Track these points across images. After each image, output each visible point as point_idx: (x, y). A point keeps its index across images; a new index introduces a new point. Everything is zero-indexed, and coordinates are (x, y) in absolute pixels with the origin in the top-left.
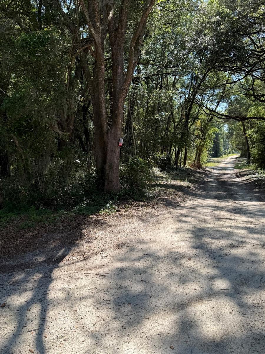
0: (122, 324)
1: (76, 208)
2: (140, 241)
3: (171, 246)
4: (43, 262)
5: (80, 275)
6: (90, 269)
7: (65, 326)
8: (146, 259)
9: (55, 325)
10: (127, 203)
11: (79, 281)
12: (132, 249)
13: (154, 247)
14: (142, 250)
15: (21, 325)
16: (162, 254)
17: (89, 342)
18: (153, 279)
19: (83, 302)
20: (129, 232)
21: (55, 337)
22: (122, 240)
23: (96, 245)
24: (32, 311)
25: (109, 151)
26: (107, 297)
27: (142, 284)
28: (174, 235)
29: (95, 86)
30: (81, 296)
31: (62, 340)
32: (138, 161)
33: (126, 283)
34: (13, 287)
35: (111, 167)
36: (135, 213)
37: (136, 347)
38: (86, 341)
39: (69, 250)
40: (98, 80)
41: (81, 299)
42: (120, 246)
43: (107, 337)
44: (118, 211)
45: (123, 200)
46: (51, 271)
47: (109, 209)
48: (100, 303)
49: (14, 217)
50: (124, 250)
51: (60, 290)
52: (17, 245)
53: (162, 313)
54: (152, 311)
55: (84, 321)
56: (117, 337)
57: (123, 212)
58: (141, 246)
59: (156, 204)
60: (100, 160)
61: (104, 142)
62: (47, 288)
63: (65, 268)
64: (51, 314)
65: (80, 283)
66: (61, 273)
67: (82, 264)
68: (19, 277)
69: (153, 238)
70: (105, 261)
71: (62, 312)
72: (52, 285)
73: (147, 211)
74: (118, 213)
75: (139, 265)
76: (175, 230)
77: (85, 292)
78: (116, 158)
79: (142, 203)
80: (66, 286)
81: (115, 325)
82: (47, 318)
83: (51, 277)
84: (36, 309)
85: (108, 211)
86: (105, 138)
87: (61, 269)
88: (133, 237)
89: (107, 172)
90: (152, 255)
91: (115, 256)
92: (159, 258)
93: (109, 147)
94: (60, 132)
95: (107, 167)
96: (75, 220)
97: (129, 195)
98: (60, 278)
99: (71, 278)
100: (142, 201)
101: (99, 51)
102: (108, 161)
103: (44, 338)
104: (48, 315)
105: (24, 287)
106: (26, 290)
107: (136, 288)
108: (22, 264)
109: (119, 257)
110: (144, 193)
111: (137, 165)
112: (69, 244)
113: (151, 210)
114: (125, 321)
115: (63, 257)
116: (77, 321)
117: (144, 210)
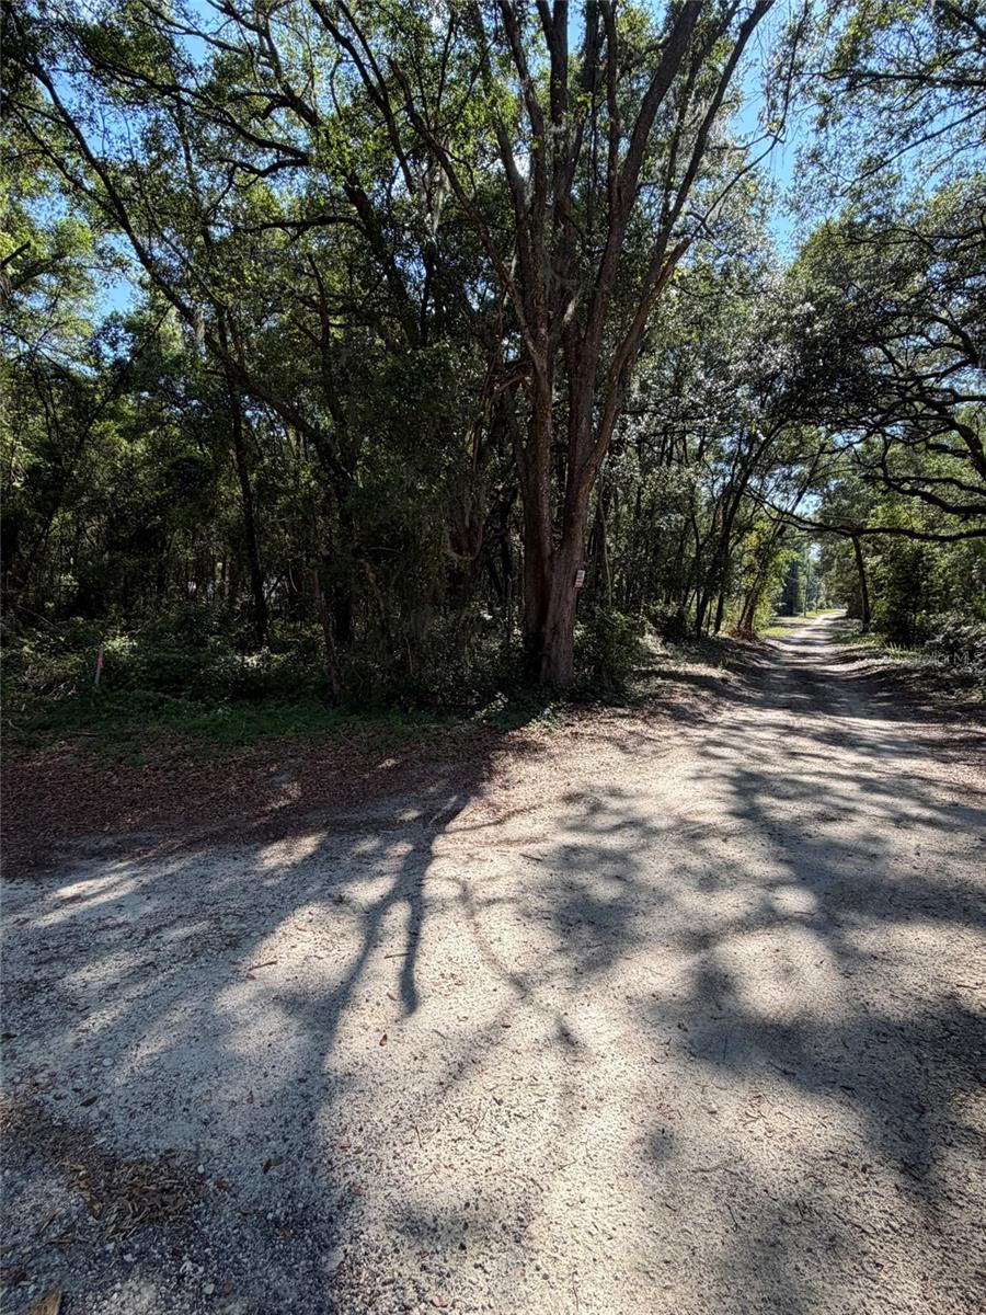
0: (574, 965)
1: (480, 714)
2: (615, 793)
3: (683, 809)
4: (415, 820)
5: (487, 852)
6: (509, 842)
7: (459, 954)
8: (628, 832)
9: (439, 950)
10: (589, 710)
11: (487, 865)
12: (596, 808)
13: (644, 808)
14: (617, 812)
15: (371, 940)
16: (662, 823)
17: (506, 992)
18: (640, 877)
19: (495, 908)
20: (592, 774)
21: (437, 974)
22: (574, 788)
23: (521, 795)
24: (393, 916)
25: (553, 596)
26: (543, 904)
27: (617, 884)
28: (690, 784)
29: (531, 460)
30: (491, 897)
31: (451, 981)
32: (615, 620)
33: (582, 878)
34: (357, 866)
35: (555, 630)
36: (604, 730)
37: (603, 1015)
38: (500, 990)
39: (465, 801)
40: (537, 449)
41: (490, 902)
42: (571, 799)
43: (543, 988)
44: (567, 725)
45: (579, 701)
46: (430, 840)
47: (549, 719)
48: (529, 916)
49: (359, 724)
50: (579, 810)
51: (448, 879)
52: (365, 780)
53: (662, 950)
54: (637, 940)
55: (495, 948)
56: (564, 991)
57: (578, 727)
58: (615, 804)
59: (653, 714)
60: (533, 615)
61: (543, 576)
62: (423, 874)
63: (458, 835)
64: (430, 927)
65: (489, 870)
66: (450, 846)
67: (491, 830)
68: (368, 845)
69: (643, 788)
70: (538, 829)
71: (452, 926)
72: (432, 869)
73: (633, 729)
74: (568, 730)
75: (612, 842)
76: (693, 774)
77: (497, 889)
78: (567, 613)
79: (620, 711)
80: (460, 872)
81: (558, 963)
82: (422, 935)
83: (430, 852)
84: (400, 913)
85: (547, 723)
86: (546, 568)
87: (450, 837)
88: (600, 783)
89: (548, 640)
90: (641, 825)
91: (560, 821)
92: (656, 832)
93: (554, 586)
94: (454, 555)
95: (547, 630)
96: (479, 740)
97: (593, 692)
98: (448, 856)
99: (471, 856)
100: (622, 706)
101: (543, 387)
102: (550, 617)
103: (416, 975)
104: (425, 929)
105: (378, 867)
106: (381, 874)
107: (604, 891)
108: (374, 821)
109: (569, 823)
110: (624, 689)
111: (613, 628)
112: (466, 786)
113: (640, 727)
114: (581, 958)
115: (453, 814)
116: (483, 946)
117: (624, 726)
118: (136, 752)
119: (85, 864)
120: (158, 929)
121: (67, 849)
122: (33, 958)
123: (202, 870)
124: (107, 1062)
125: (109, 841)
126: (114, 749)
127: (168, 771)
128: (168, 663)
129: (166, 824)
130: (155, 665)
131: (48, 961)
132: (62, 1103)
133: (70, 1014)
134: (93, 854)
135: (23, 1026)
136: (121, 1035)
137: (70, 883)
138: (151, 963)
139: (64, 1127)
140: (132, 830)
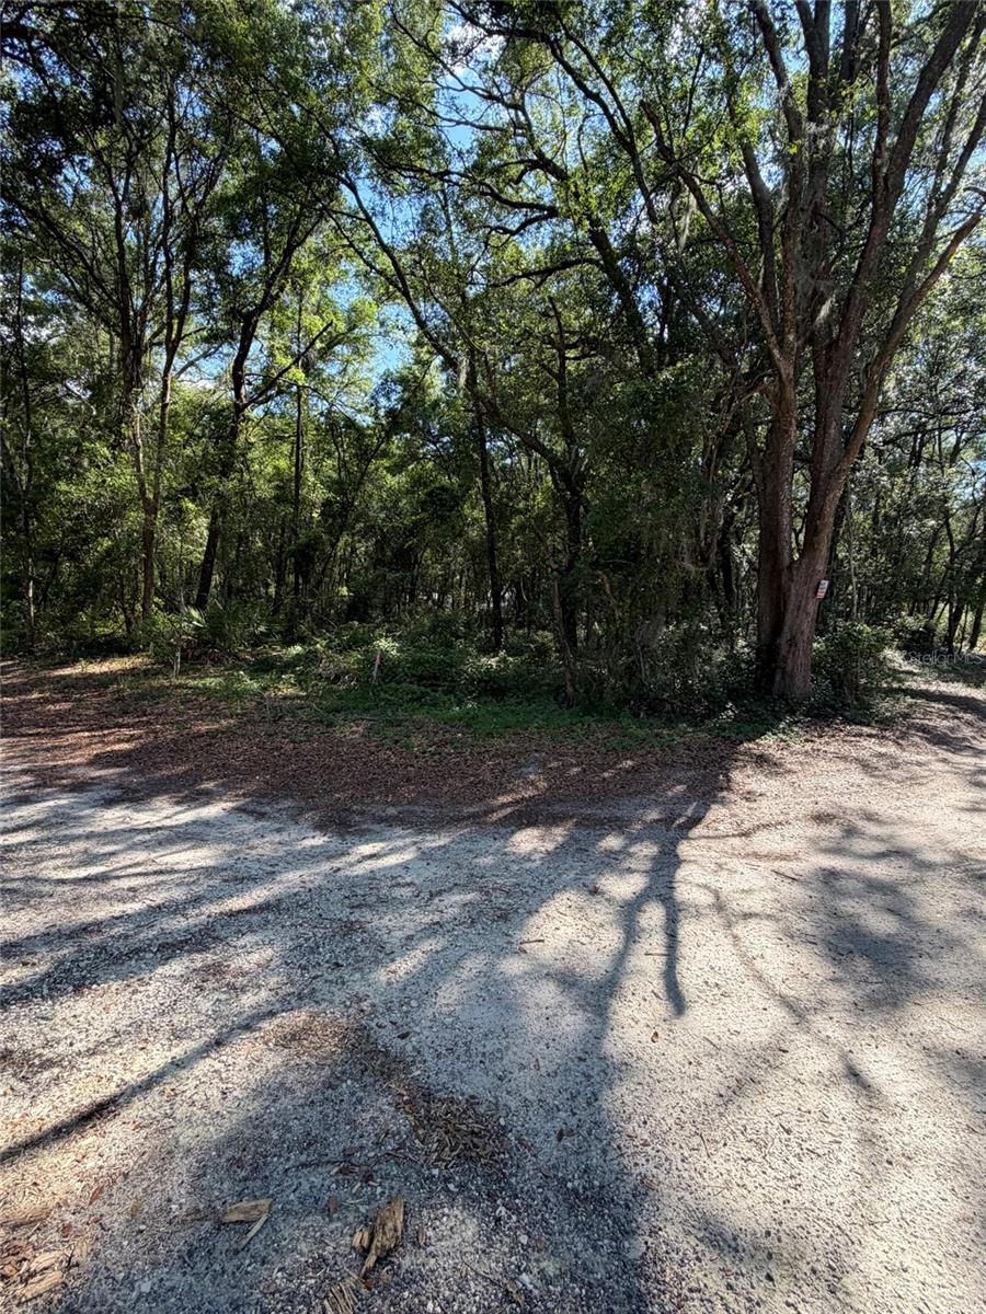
0: (852, 999)
1: (710, 723)
2: (870, 817)
3: (960, 845)
4: (657, 821)
5: (734, 863)
6: (756, 855)
7: (719, 964)
8: (896, 862)
9: (699, 956)
10: (828, 726)
11: (737, 876)
12: (851, 832)
13: (910, 837)
14: (878, 839)
15: (631, 933)
16: (937, 858)
17: (778, 1014)
18: (919, 913)
19: (753, 922)
20: (842, 794)
21: (700, 980)
22: (823, 807)
23: (766, 809)
24: (648, 915)
25: (791, 606)
26: (807, 926)
27: (891, 918)
28: (965, 816)
29: (769, 470)
30: (746, 911)
31: (715, 991)
32: (860, 632)
33: (848, 906)
34: (606, 860)
35: (792, 642)
36: (846, 749)
37: (896, 1062)
38: (770, 1010)
39: (707, 808)
40: (778, 457)
41: (747, 916)
42: (820, 818)
43: (819, 1017)
44: (807, 741)
45: (817, 716)
46: (674, 843)
47: (784, 733)
48: (792, 937)
49: (593, 725)
50: (831, 832)
51: (698, 885)
52: (604, 779)
53: (960, 1002)
54: (926, 984)
55: (758, 964)
56: (844, 1025)
57: (819, 744)
58: (873, 829)
59: (904, 736)
60: (766, 627)
61: (779, 587)
62: (673, 877)
63: (702, 842)
64: (687, 930)
65: (740, 882)
66: (695, 852)
67: (737, 841)
68: (613, 842)
69: (906, 815)
70: (789, 847)
71: (709, 933)
72: (681, 873)
73: (883, 750)
74: (808, 746)
75: (879, 871)
76: (969, 806)
77: (753, 903)
78: (807, 625)
79: (866, 730)
80: (710, 879)
81: (834, 993)
82: (680, 938)
83: (676, 856)
84: (653, 915)
85: (781, 735)
86: (784, 578)
87: (694, 843)
88: (851, 804)
89: (783, 652)
90: (910, 856)
91: (813, 841)
92: (930, 866)
93: (793, 598)
95: (783, 641)
96: (714, 749)
97: (832, 707)
98: (695, 862)
99: (720, 866)
100: (868, 725)
101: (788, 395)
102: (786, 629)
103: (679, 977)
104: (681, 933)
105: (626, 865)
106: (630, 871)
107: (880, 924)
108: (618, 819)
109: (823, 844)
110: (869, 707)
111: (857, 641)
112: (704, 794)
113: (891, 749)
114: (859, 993)
115: (695, 821)
116: (748, 961)
117: (873, 746)
118: (408, 737)
119: (376, 827)
120: (440, 893)
121: (362, 813)
122: (347, 901)
123: (468, 845)
124: (414, 1003)
125: (391, 811)
126: (390, 732)
127: (433, 755)
128: (428, 662)
129: (435, 802)
130: (419, 662)
131: (359, 906)
132: (383, 1031)
133: (381, 956)
134: (381, 820)
135: (347, 959)
136: (422, 982)
137: (367, 842)
138: (438, 923)
139: (386, 1054)
140: (409, 803)
